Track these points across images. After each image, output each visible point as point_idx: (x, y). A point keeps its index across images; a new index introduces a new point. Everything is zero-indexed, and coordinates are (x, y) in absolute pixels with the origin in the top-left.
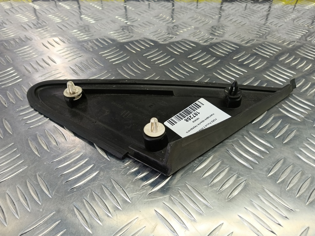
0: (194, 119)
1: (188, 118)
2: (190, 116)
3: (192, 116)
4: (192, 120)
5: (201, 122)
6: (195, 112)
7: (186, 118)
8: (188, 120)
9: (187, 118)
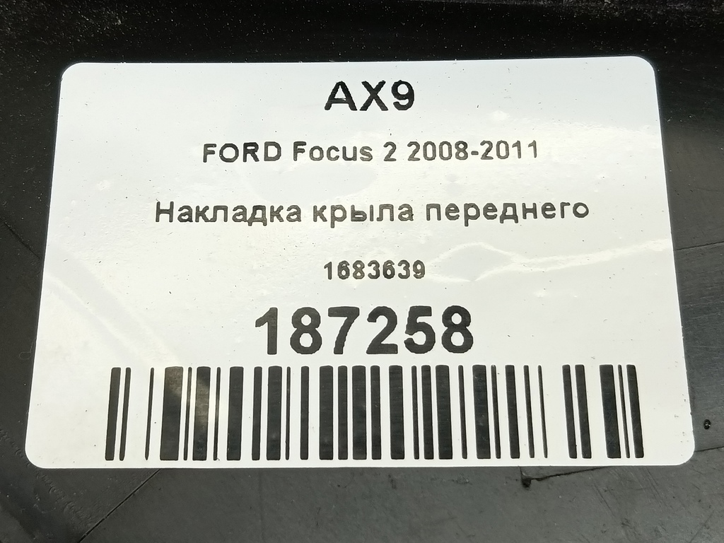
0: (365, 294)
1: (420, 338)
2: (377, 347)
3: (364, 332)
4: (401, 296)
5: (358, 216)
6: (287, 358)
7: (438, 356)
8: (439, 329)
9: (428, 346)
